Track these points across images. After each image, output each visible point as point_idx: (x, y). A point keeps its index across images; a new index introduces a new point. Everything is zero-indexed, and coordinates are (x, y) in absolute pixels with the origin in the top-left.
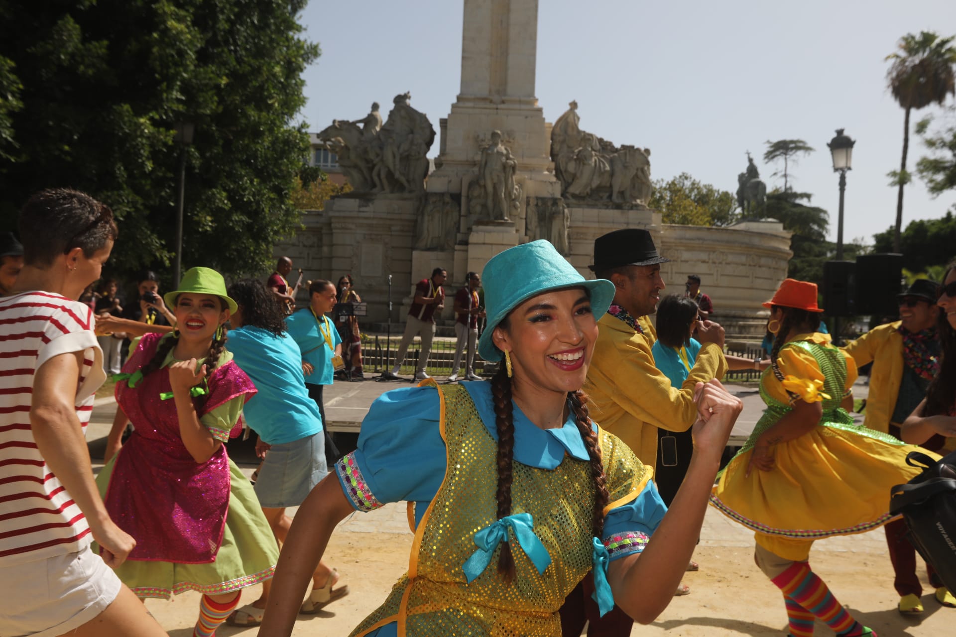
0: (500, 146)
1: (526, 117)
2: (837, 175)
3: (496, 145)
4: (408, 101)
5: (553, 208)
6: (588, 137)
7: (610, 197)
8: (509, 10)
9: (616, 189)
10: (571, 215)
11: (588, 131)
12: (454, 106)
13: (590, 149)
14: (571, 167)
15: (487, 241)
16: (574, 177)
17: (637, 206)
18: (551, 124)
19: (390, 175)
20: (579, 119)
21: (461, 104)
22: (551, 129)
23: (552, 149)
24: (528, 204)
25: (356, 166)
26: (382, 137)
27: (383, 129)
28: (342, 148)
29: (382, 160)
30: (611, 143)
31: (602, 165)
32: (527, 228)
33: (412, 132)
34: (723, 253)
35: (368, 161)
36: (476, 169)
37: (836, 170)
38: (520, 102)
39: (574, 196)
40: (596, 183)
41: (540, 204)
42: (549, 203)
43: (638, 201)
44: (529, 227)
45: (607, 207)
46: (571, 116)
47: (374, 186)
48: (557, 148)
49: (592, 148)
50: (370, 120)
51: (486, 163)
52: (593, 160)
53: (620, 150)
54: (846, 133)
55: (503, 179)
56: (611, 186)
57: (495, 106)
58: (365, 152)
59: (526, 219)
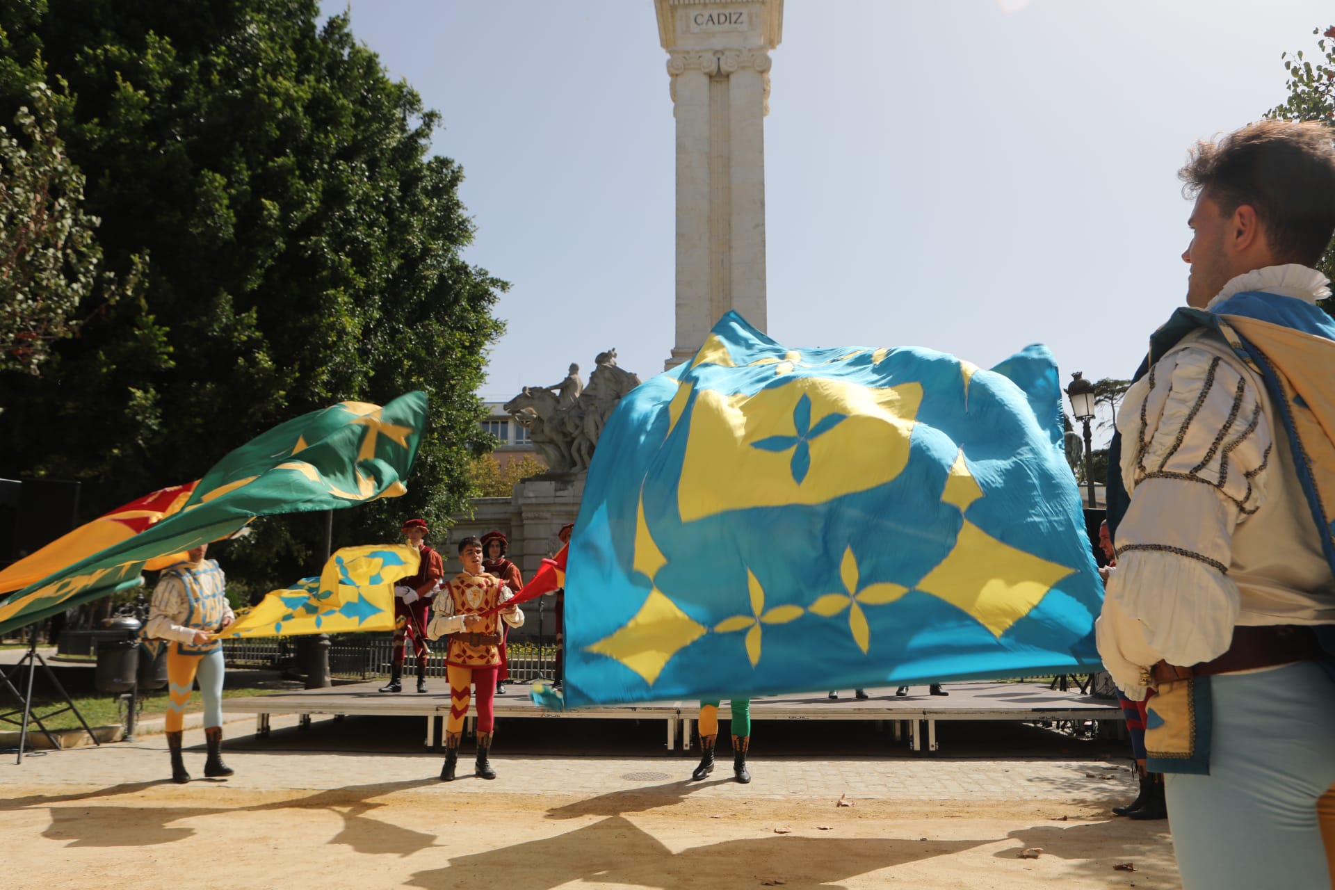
8: (730, 248)
12: (668, 363)
21: (676, 361)
25: (551, 442)
26: (582, 404)
27: (583, 394)
28: (535, 419)
29: (582, 432)
35: (565, 435)
47: (574, 464)
50: (568, 385)
58: (563, 423)
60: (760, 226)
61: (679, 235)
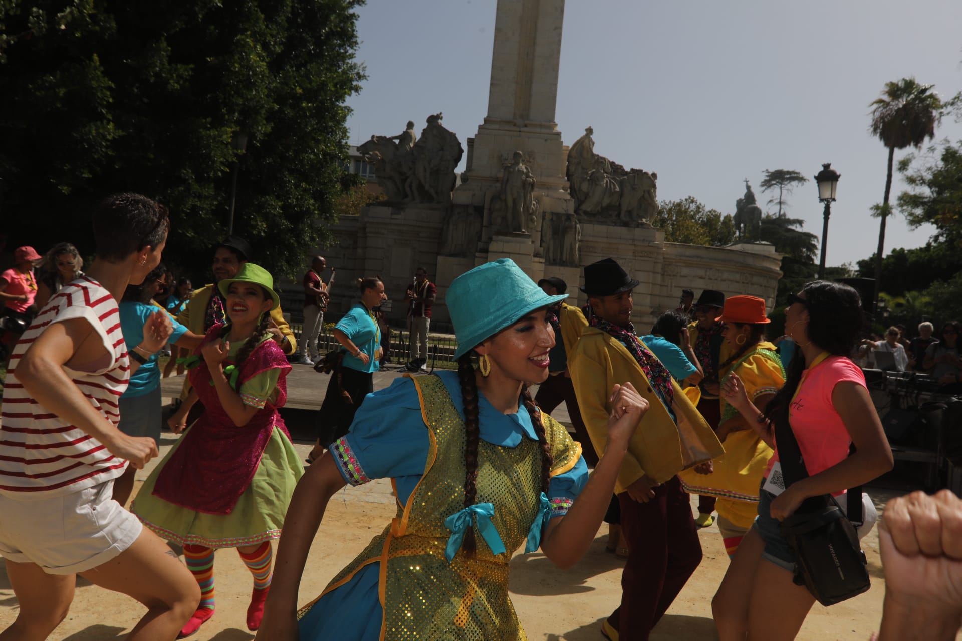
0: (521, 165)
1: (546, 140)
2: (823, 205)
3: (518, 164)
4: (440, 121)
5: (567, 224)
6: (601, 160)
7: (619, 215)
8: (534, 43)
9: (624, 208)
10: (582, 230)
11: (602, 155)
12: (481, 127)
13: (602, 171)
14: (585, 187)
15: (505, 250)
16: (587, 196)
17: (643, 224)
18: (568, 147)
19: (421, 187)
20: (593, 143)
21: (487, 126)
22: (568, 152)
23: (568, 170)
24: (544, 219)
25: (390, 178)
27: (416, 145)
28: (379, 161)
29: (414, 173)
30: (621, 167)
31: (612, 186)
32: (541, 240)
33: (442, 149)
34: (719, 270)
35: (401, 174)
36: (498, 185)
37: (821, 200)
38: (541, 126)
39: (586, 213)
40: (606, 201)
41: (554, 219)
42: (563, 219)
43: (644, 220)
44: (544, 239)
45: (615, 224)
46: (587, 141)
47: (406, 196)
48: (572, 168)
49: (604, 170)
50: (405, 137)
51: (508, 180)
52: (605, 181)
53: (630, 173)
54: (832, 168)
55: (522, 195)
56: (620, 205)
57: (518, 129)
58: (400, 165)
59: (541, 232)
60: (558, 28)
61: (498, 30)
